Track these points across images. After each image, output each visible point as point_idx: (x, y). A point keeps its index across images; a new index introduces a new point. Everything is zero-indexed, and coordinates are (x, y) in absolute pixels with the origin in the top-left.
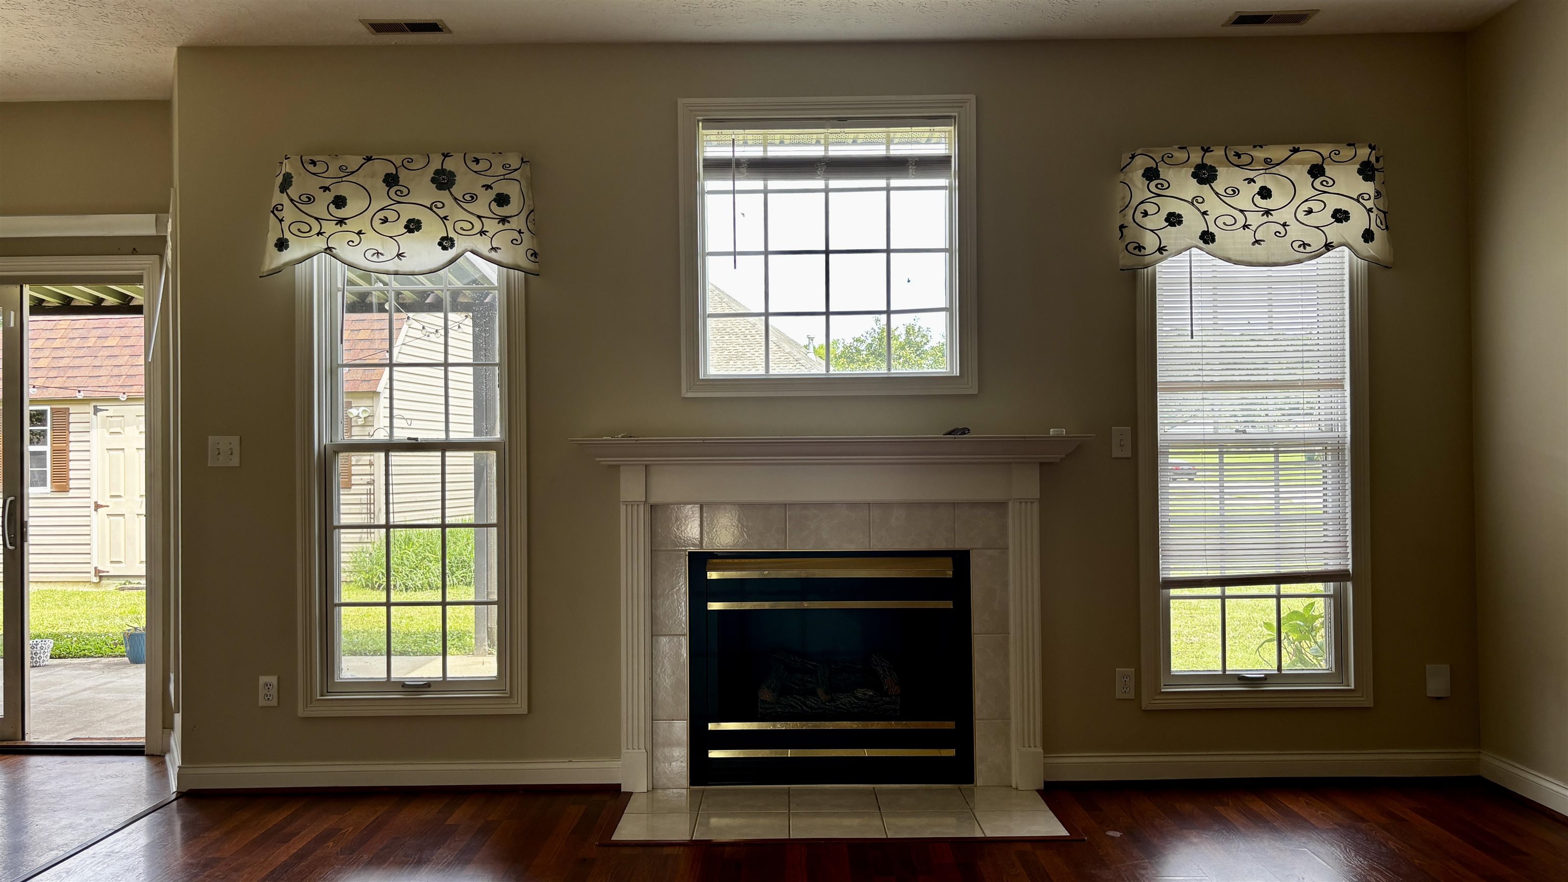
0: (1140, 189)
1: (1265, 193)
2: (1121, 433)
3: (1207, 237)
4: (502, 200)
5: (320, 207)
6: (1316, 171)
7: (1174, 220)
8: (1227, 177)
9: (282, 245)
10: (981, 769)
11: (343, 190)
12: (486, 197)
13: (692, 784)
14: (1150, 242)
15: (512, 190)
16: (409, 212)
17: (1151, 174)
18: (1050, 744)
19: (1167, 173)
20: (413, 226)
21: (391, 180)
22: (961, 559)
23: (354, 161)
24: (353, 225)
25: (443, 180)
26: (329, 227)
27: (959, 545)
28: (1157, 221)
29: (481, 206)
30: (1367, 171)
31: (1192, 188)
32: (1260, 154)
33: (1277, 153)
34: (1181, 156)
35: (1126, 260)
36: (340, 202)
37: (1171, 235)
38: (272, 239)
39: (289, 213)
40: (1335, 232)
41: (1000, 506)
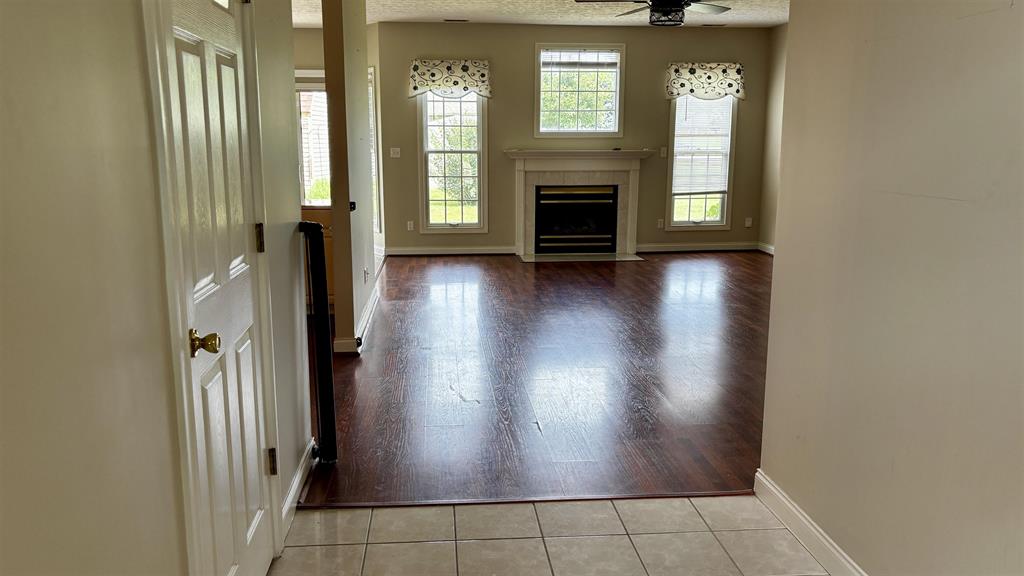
0: (673, 75)
1: (709, 78)
2: (664, 149)
3: (692, 91)
4: (483, 75)
5: (427, 76)
6: (724, 71)
7: (682, 85)
8: (699, 72)
9: (415, 88)
10: (618, 248)
11: (434, 71)
12: (478, 74)
13: (536, 252)
14: (675, 92)
15: (486, 72)
16: (454, 79)
17: (677, 71)
18: (638, 241)
19: (681, 71)
20: (456, 83)
21: (449, 68)
22: (615, 188)
23: (437, 62)
24: (437, 83)
25: (465, 69)
26: (430, 83)
27: (616, 184)
28: (678, 86)
29: (477, 77)
30: (739, 72)
31: (688, 75)
32: (709, 66)
33: (714, 65)
34: (686, 65)
35: (668, 97)
36: (433, 75)
37: (681, 90)
38: (412, 86)
39: (417, 78)
40: (729, 90)
41: (628, 172)
